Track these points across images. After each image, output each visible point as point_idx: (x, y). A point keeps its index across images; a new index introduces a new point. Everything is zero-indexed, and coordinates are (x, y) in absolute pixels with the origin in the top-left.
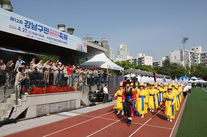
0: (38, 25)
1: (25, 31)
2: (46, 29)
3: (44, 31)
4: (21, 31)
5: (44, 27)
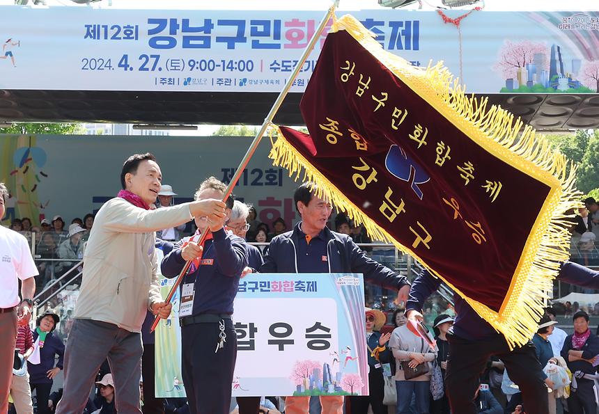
0: (215, 22)
1: (150, 65)
2: (261, 28)
3: (250, 39)
4: (131, 69)
5: (253, 22)
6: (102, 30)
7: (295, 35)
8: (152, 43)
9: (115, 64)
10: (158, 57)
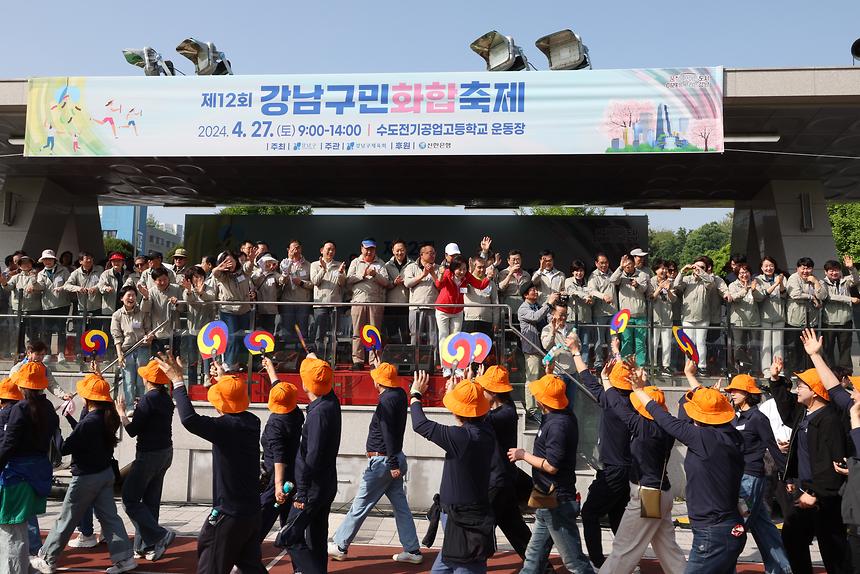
0: (325, 88)
1: (262, 132)
2: (369, 93)
3: (358, 105)
4: (245, 135)
5: (361, 87)
6: (218, 98)
7: (402, 98)
8: (265, 111)
9: (229, 131)
10: (270, 123)
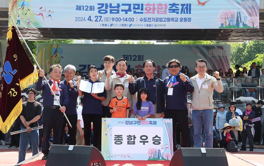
0: (121, 4)
1: (98, 19)
2: (136, 7)
3: (133, 10)
4: (92, 21)
5: (134, 5)
6: (82, 7)
7: (148, 9)
8: (99, 12)
9: (86, 19)
10: (101, 17)
